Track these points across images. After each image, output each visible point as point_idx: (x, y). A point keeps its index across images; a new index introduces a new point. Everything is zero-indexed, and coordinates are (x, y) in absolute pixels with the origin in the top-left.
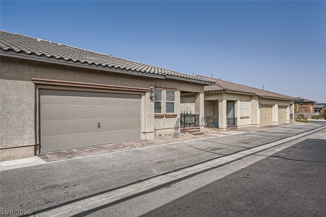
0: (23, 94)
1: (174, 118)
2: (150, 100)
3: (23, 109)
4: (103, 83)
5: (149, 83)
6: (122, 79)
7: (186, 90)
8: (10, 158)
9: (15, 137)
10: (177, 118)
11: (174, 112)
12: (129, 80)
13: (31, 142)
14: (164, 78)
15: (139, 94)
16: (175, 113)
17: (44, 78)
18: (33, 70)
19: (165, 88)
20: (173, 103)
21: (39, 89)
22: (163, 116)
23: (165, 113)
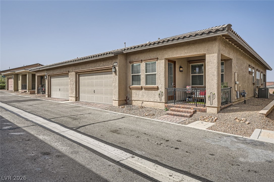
0: (73, 77)
1: (156, 91)
2: (114, 74)
3: (73, 83)
5: (114, 61)
8: (71, 100)
9: (72, 93)
10: (158, 92)
11: (155, 84)
13: (74, 95)
16: (156, 86)
17: (77, 70)
20: (155, 74)
21: (79, 75)
22: (142, 88)
23: (144, 85)
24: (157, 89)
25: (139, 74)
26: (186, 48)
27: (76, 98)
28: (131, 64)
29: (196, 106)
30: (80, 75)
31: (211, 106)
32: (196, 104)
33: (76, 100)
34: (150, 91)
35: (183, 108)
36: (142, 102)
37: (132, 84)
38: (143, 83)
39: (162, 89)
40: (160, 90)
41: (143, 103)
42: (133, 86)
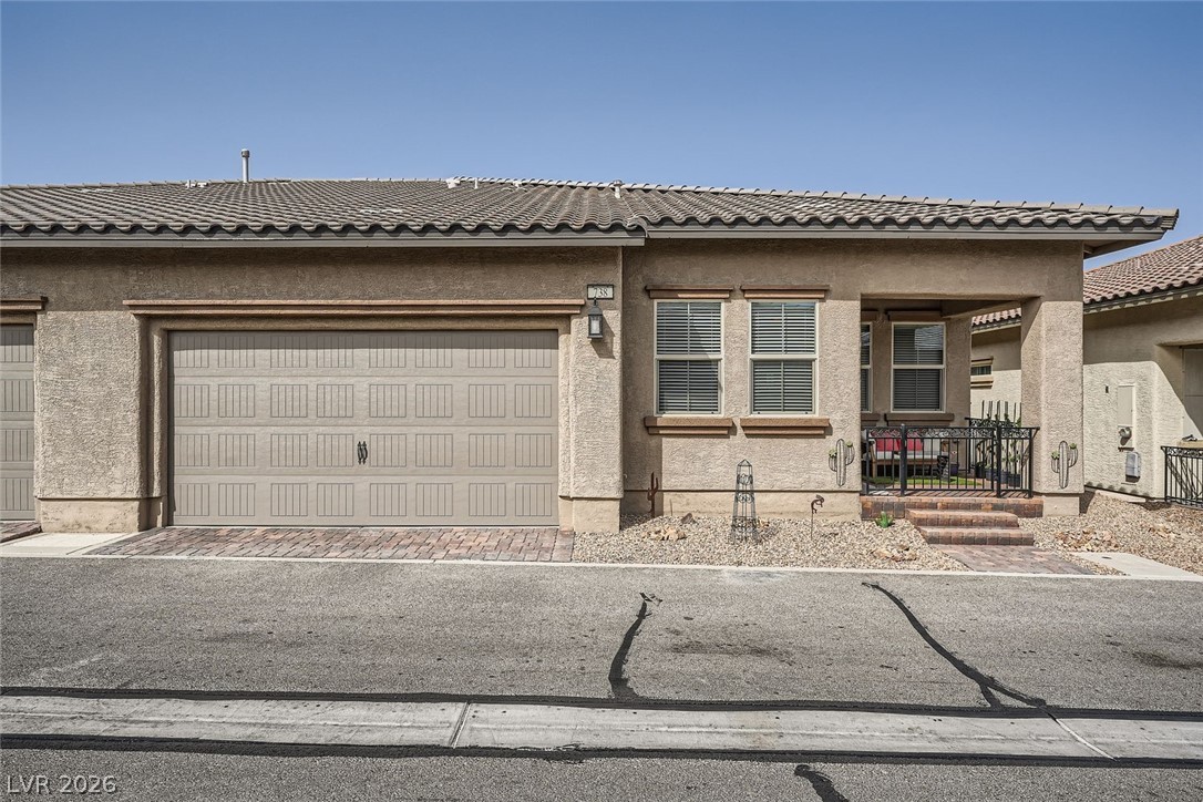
0: (111, 349)
1: (815, 441)
2: (590, 352)
3: (110, 394)
4: (357, 293)
5: (587, 274)
6: (440, 271)
7: (907, 291)
8: (80, 526)
9: (90, 470)
10: (830, 443)
11: (809, 409)
12: (476, 272)
13: (128, 488)
14: (640, 242)
15: (544, 327)
16: (816, 415)
17: (163, 297)
18: (133, 278)
19: (744, 291)
20: (809, 363)
21: (169, 332)
22: (727, 430)
23: (744, 411)
24: (824, 430)
25: (712, 356)
26: (966, 262)
27: (147, 502)
28: (656, 302)
29: (998, 496)
30: (177, 339)
31: (1062, 491)
32: (999, 486)
33: (146, 524)
34: (776, 440)
35: (946, 507)
36: (813, 497)
37: (662, 409)
38: (734, 402)
39: (848, 429)
40: (837, 434)
41: (822, 500)
42: (667, 415)
